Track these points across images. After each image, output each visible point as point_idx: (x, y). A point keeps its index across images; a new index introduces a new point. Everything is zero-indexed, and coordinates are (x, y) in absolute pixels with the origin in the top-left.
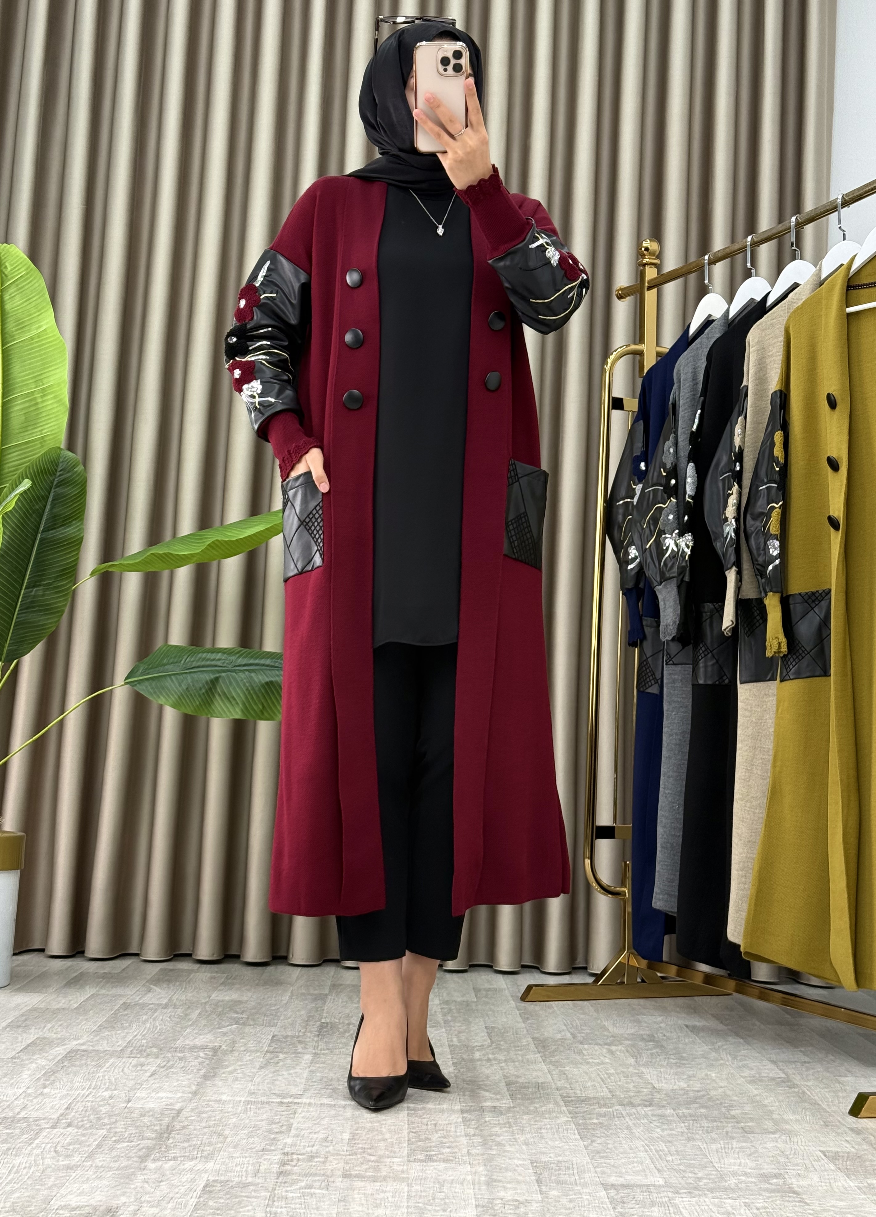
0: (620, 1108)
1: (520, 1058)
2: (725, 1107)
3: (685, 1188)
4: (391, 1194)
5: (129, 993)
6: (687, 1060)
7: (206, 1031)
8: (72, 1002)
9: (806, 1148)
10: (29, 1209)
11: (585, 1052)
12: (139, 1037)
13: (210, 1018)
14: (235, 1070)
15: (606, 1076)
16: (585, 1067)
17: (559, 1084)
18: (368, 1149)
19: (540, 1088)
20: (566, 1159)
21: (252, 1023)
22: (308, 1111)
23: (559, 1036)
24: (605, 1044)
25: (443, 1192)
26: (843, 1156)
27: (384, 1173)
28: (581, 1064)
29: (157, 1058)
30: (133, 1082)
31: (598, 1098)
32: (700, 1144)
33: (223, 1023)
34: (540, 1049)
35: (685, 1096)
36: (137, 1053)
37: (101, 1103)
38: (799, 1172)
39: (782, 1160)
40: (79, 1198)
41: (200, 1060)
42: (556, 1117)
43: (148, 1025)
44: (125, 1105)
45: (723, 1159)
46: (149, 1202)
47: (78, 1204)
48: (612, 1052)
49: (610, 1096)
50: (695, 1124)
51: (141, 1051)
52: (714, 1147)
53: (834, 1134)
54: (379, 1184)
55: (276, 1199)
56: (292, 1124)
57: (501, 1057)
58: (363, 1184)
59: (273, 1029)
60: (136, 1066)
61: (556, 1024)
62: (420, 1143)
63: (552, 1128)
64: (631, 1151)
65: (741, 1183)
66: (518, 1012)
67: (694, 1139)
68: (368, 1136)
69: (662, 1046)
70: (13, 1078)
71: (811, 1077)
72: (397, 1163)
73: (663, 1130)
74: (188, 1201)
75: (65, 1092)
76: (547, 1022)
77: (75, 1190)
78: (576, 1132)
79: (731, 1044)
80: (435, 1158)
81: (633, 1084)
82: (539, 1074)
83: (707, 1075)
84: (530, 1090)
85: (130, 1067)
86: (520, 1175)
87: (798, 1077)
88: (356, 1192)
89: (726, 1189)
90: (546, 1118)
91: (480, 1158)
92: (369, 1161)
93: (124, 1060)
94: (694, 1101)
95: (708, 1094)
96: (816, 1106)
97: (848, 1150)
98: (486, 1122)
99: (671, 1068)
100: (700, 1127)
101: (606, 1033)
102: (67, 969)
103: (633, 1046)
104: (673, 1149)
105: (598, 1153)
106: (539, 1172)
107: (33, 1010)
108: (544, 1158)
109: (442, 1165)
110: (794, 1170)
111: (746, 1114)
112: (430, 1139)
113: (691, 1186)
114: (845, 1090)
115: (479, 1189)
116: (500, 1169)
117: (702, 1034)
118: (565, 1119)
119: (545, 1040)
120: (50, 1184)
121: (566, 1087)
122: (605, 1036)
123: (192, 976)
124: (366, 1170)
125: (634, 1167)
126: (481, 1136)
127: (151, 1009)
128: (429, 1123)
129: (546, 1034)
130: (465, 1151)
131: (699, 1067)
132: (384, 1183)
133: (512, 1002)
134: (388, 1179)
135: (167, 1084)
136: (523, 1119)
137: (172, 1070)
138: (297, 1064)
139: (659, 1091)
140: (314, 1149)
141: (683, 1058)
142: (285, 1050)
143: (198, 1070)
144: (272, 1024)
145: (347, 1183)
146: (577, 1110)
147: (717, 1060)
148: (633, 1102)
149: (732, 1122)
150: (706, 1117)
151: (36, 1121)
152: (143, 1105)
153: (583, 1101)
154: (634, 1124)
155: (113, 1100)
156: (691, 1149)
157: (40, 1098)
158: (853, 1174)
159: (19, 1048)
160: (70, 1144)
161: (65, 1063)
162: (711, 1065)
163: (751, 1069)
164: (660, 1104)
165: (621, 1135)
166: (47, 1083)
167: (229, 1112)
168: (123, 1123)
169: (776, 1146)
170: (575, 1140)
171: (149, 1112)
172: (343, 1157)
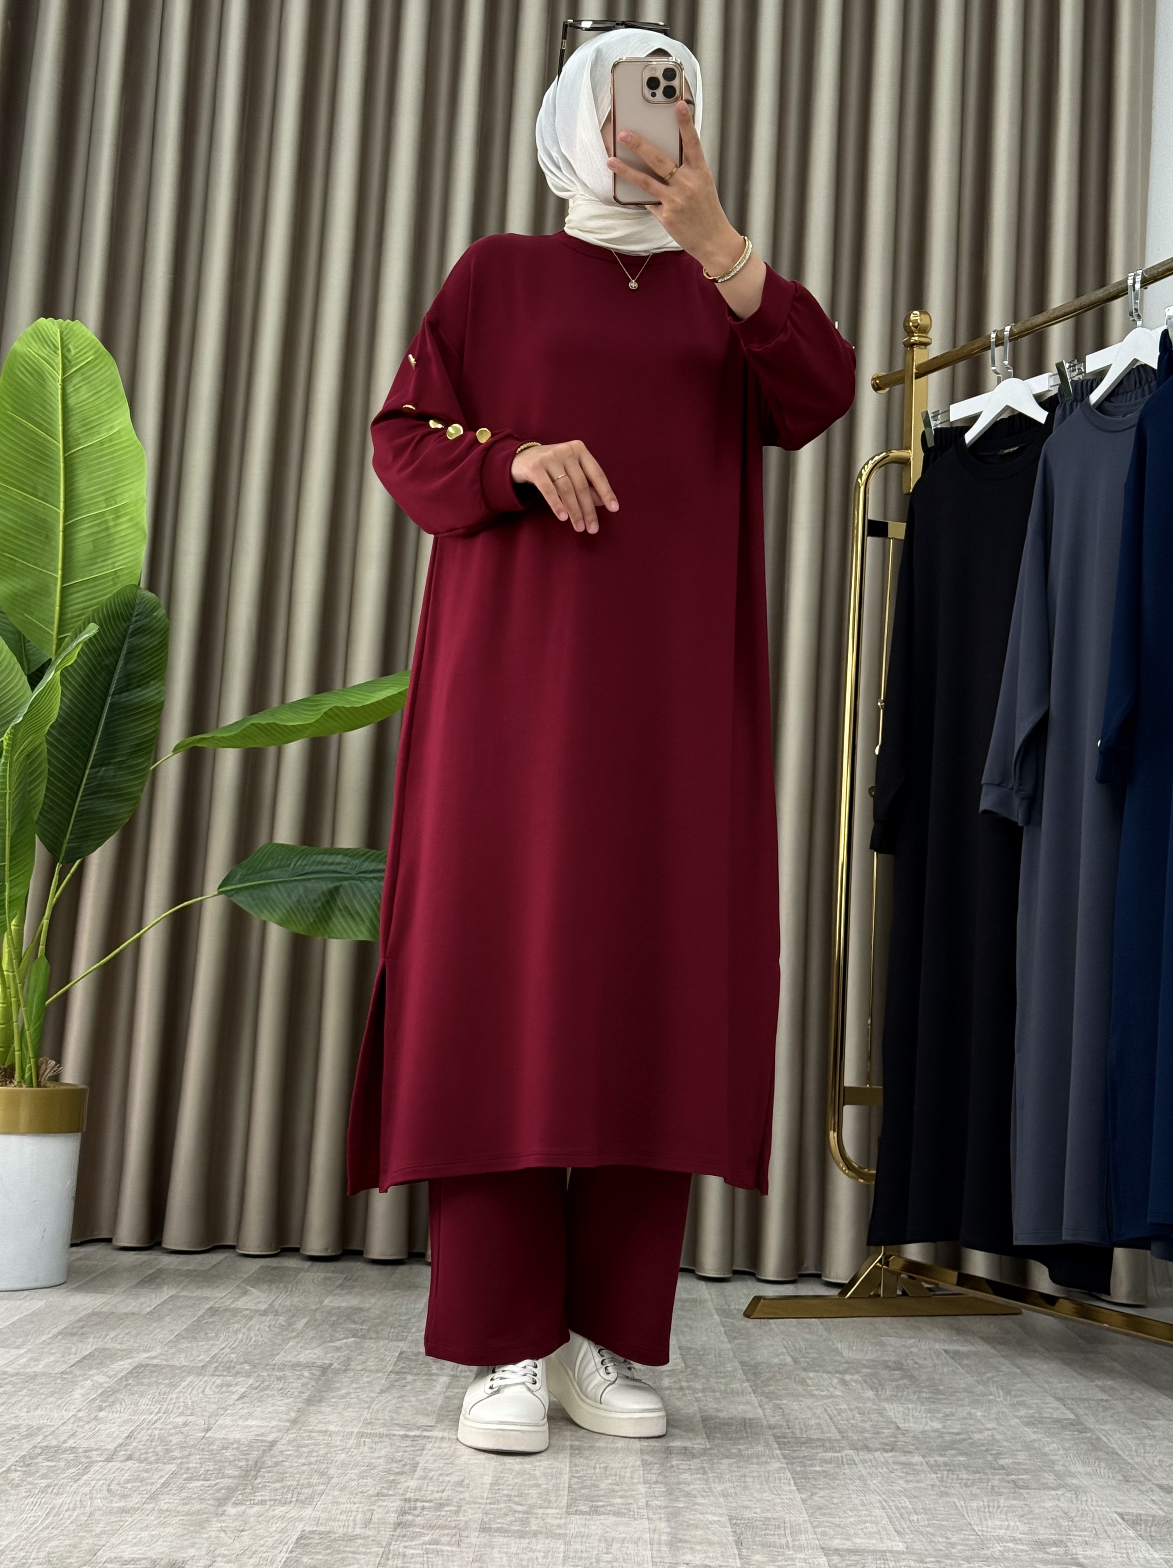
0: (851, 1452)
1: (723, 1388)
2: (991, 1455)
3: (931, 1556)
4: (542, 1554)
5: (217, 1295)
6: (944, 1394)
7: (314, 1344)
8: (144, 1305)
10: (68, 1561)
11: (809, 1382)
12: (227, 1350)
13: (320, 1328)
14: (349, 1394)
15: (835, 1412)
16: (809, 1401)
17: (773, 1421)
18: (515, 1496)
19: (747, 1425)
20: (776, 1515)
21: (373, 1336)
22: (439, 1448)
23: (776, 1361)
24: (837, 1372)
25: (611, 1553)
26: (1146, 1520)
27: (535, 1528)
28: (804, 1396)
29: (249, 1376)
30: (215, 1406)
31: (823, 1440)
32: (956, 1501)
33: (337, 1334)
34: (750, 1376)
35: (939, 1440)
36: (224, 1371)
37: (173, 1431)
38: (1087, 1539)
39: (1065, 1523)
40: (135, 1549)
41: (304, 1380)
42: (766, 1462)
43: (240, 1336)
44: (203, 1434)
45: (986, 1520)
46: (224, 1556)
47: (133, 1556)
48: (844, 1383)
49: (839, 1438)
50: (951, 1476)
51: (229, 1368)
52: (974, 1504)
53: (1136, 1492)
54: (527, 1541)
55: (390, 1556)
56: (418, 1463)
57: (698, 1386)
58: (506, 1540)
59: (401, 1344)
60: (221, 1386)
61: (772, 1345)
62: (583, 1491)
63: (760, 1476)
64: (861, 1508)
65: (1008, 1551)
66: (723, 1329)
67: (948, 1495)
68: (517, 1481)
69: (912, 1377)
70: (61, 1398)
71: (1110, 1419)
72: (553, 1516)
73: (907, 1481)
74: (276, 1556)
75: (126, 1417)
76: (761, 1343)
77: (130, 1538)
78: (792, 1482)
79: (1004, 1375)
80: (602, 1509)
81: (869, 1423)
82: (748, 1408)
83: (969, 1413)
84: (734, 1428)
85: (213, 1387)
86: (714, 1534)
87: (1092, 1419)
88: (495, 1550)
89: (988, 1558)
90: (753, 1464)
91: (663, 1511)
92: (516, 1511)
93: (206, 1379)
94: (951, 1446)
95: (970, 1438)
96: (1115, 1457)
97: (1153, 1512)
98: (672, 1466)
99: (923, 1404)
100: (958, 1479)
101: (837, 1358)
102: (141, 1265)
103: (874, 1375)
104: (920, 1506)
105: (820, 1508)
106: (739, 1531)
107: (94, 1314)
108: (747, 1514)
109: (612, 1519)
110: (1080, 1536)
111: (1019, 1464)
112: (597, 1486)
113: (941, 1553)
114: (1154, 1437)
115: (659, 1551)
116: (688, 1526)
117: (966, 1362)
118: (778, 1465)
119: (758, 1365)
120: (98, 1530)
121: (782, 1425)
122: (837, 1361)
123: (300, 1276)
124: (511, 1523)
125: (866, 1528)
126: (666, 1484)
127: (245, 1316)
128: (598, 1466)
129: (759, 1357)
130: (642, 1502)
131: (960, 1402)
132: (534, 1541)
133: (716, 1317)
134: (540, 1536)
135: (260, 1409)
136: (721, 1463)
137: (267, 1392)
138: (429, 1389)
139: (904, 1433)
140: (445, 1495)
141: (939, 1392)
142: (415, 1371)
143: (300, 1392)
144: (400, 1338)
145: (484, 1539)
146: (794, 1455)
147: (984, 1395)
148: (870, 1445)
149: (1000, 1474)
150: (966, 1467)
151: (86, 1452)
152: (226, 1435)
153: (803, 1443)
154: (869, 1473)
155: (187, 1428)
156: (944, 1507)
157: (94, 1423)
158: (1160, 1544)
159: (72, 1362)
160: (128, 1481)
161: (130, 1381)
162: (975, 1403)
163: (1030, 1407)
164: (906, 1449)
165: (851, 1487)
166: (105, 1404)
167: (337, 1447)
168: (198, 1457)
169: (1057, 1506)
170: (790, 1491)
171: (233, 1444)
172: (482, 1506)
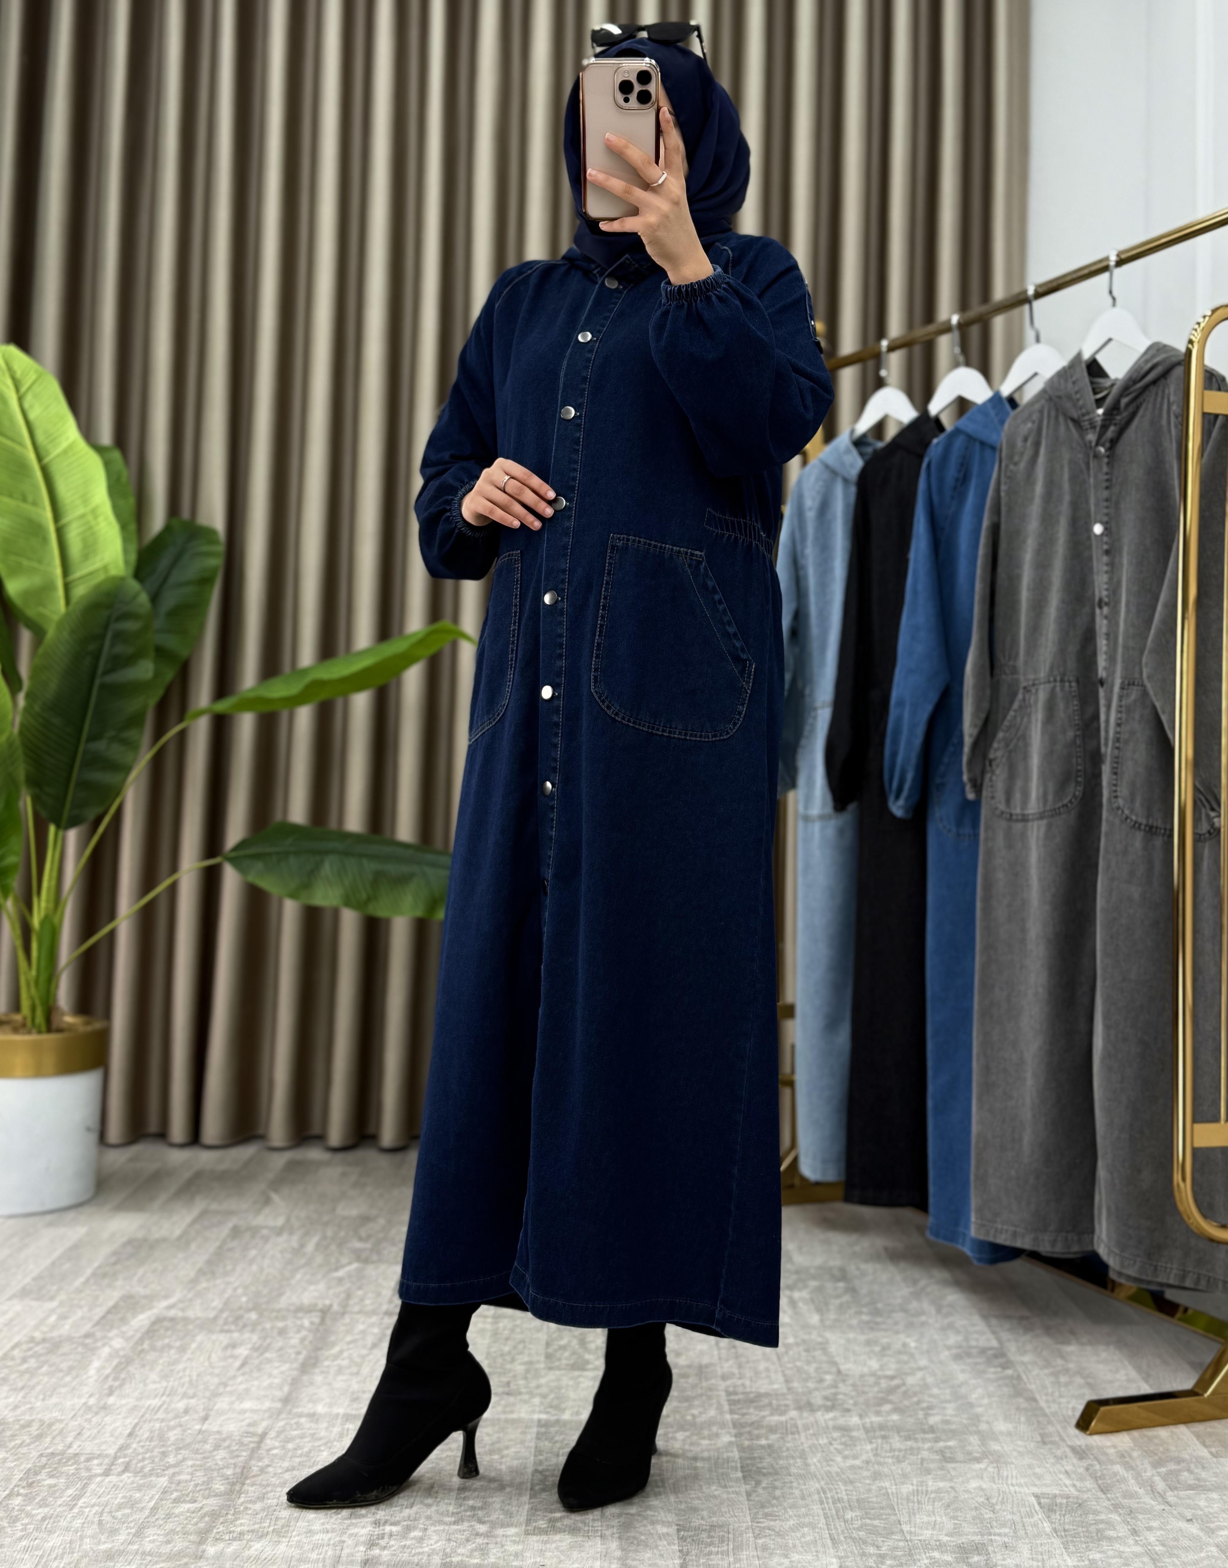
2: (923, 1409)
6: (882, 1316)
7: (320, 1275)
9: (1018, 1489)
12: (240, 1291)
13: (328, 1251)
14: (341, 1352)
26: (1061, 1504)
27: (492, 1559)
29: (253, 1331)
30: (216, 1380)
33: (342, 1258)
35: (876, 1389)
36: (232, 1323)
38: (1006, 1540)
39: (987, 1515)
41: (304, 1333)
43: (254, 1268)
44: (198, 1427)
49: (785, 1391)
50: (884, 1445)
51: (237, 1319)
53: (1052, 1460)
60: (226, 1348)
64: (801, 1502)
67: (881, 1476)
69: (853, 1291)
70: (77, 1376)
71: (1029, 1347)
72: (512, 1539)
73: (845, 1458)
75: (133, 1402)
78: (739, 1465)
80: (559, 1524)
81: (814, 1365)
83: (905, 1345)
84: (690, 1380)
85: (219, 1350)
86: (662, 1556)
87: (1013, 1347)
90: (704, 1438)
92: (477, 1534)
93: (214, 1337)
94: (886, 1397)
95: (904, 1384)
96: (1033, 1404)
97: (1067, 1492)
99: (862, 1332)
100: (890, 1450)
102: (180, 1165)
103: (820, 1289)
104: (854, 1496)
105: (763, 1507)
106: (685, 1549)
107: (129, 1243)
108: (695, 1521)
109: (568, 1539)
110: (999, 1535)
111: (947, 1422)
116: (638, 1545)
117: (901, 1263)
123: (320, 1173)
125: (804, 1535)
127: (263, 1237)
131: (896, 1328)
135: (256, 1383)
137: (267, 1355)
139: (844, 1379)
141: (878, 1312)
143: (297, 1353)
146: (743, 1420)
147: (918, 1314)
148: (813, 1401)
149: (929, 1440)
150: (898, 1429)
151: (88, 1460)
152: (221, 1425)
153: (752, 1401)
154: (810, 1447)
155: (187, 1418)
156: (877, 1497)
157: (102, 1414)
158: (1072, 1541)
159: (96, 1318)
160: (120, 1507)
161: (146, 1346)
162: (910, 1325)
163: (958, 1332)
164: (846, 1406)
165: (793, 1470)
166: (117, 1384)
167: (320, 1439)
168: (190, 1463)
169: (981, 1489)
170: (737, 1480)
171: (224, 1440)
172: (447, 1528)
